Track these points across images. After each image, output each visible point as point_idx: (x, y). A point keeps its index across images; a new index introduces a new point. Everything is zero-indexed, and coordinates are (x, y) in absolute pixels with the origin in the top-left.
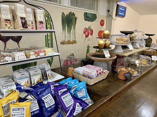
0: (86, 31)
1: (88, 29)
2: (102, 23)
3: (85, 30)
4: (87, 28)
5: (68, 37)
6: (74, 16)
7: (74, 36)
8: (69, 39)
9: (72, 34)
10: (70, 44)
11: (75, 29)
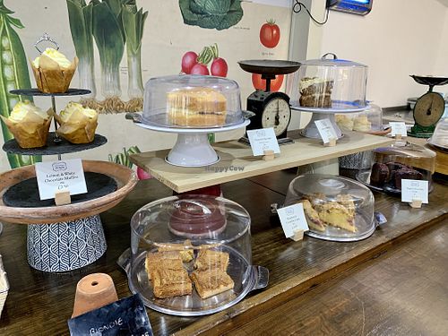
0: (194, 63)
1: (203, 56)
2: (268, 35)
3: (189, 60)
4: (199, 52)
5: (106, 86)
6: (129, 8)
7: (135, 82)
8: (112, 93)
9: (123, 77)
10: (117, 112)
11: (138, 56)
